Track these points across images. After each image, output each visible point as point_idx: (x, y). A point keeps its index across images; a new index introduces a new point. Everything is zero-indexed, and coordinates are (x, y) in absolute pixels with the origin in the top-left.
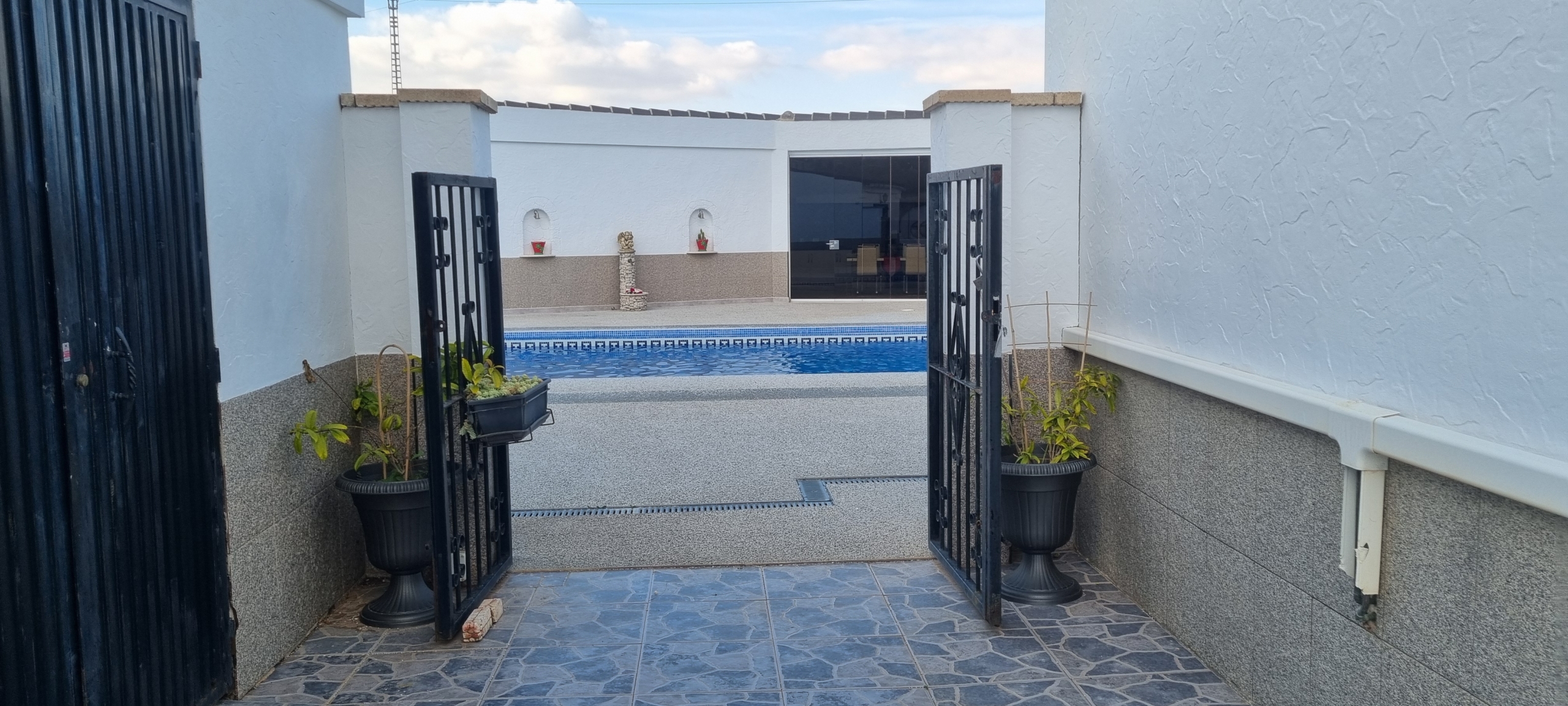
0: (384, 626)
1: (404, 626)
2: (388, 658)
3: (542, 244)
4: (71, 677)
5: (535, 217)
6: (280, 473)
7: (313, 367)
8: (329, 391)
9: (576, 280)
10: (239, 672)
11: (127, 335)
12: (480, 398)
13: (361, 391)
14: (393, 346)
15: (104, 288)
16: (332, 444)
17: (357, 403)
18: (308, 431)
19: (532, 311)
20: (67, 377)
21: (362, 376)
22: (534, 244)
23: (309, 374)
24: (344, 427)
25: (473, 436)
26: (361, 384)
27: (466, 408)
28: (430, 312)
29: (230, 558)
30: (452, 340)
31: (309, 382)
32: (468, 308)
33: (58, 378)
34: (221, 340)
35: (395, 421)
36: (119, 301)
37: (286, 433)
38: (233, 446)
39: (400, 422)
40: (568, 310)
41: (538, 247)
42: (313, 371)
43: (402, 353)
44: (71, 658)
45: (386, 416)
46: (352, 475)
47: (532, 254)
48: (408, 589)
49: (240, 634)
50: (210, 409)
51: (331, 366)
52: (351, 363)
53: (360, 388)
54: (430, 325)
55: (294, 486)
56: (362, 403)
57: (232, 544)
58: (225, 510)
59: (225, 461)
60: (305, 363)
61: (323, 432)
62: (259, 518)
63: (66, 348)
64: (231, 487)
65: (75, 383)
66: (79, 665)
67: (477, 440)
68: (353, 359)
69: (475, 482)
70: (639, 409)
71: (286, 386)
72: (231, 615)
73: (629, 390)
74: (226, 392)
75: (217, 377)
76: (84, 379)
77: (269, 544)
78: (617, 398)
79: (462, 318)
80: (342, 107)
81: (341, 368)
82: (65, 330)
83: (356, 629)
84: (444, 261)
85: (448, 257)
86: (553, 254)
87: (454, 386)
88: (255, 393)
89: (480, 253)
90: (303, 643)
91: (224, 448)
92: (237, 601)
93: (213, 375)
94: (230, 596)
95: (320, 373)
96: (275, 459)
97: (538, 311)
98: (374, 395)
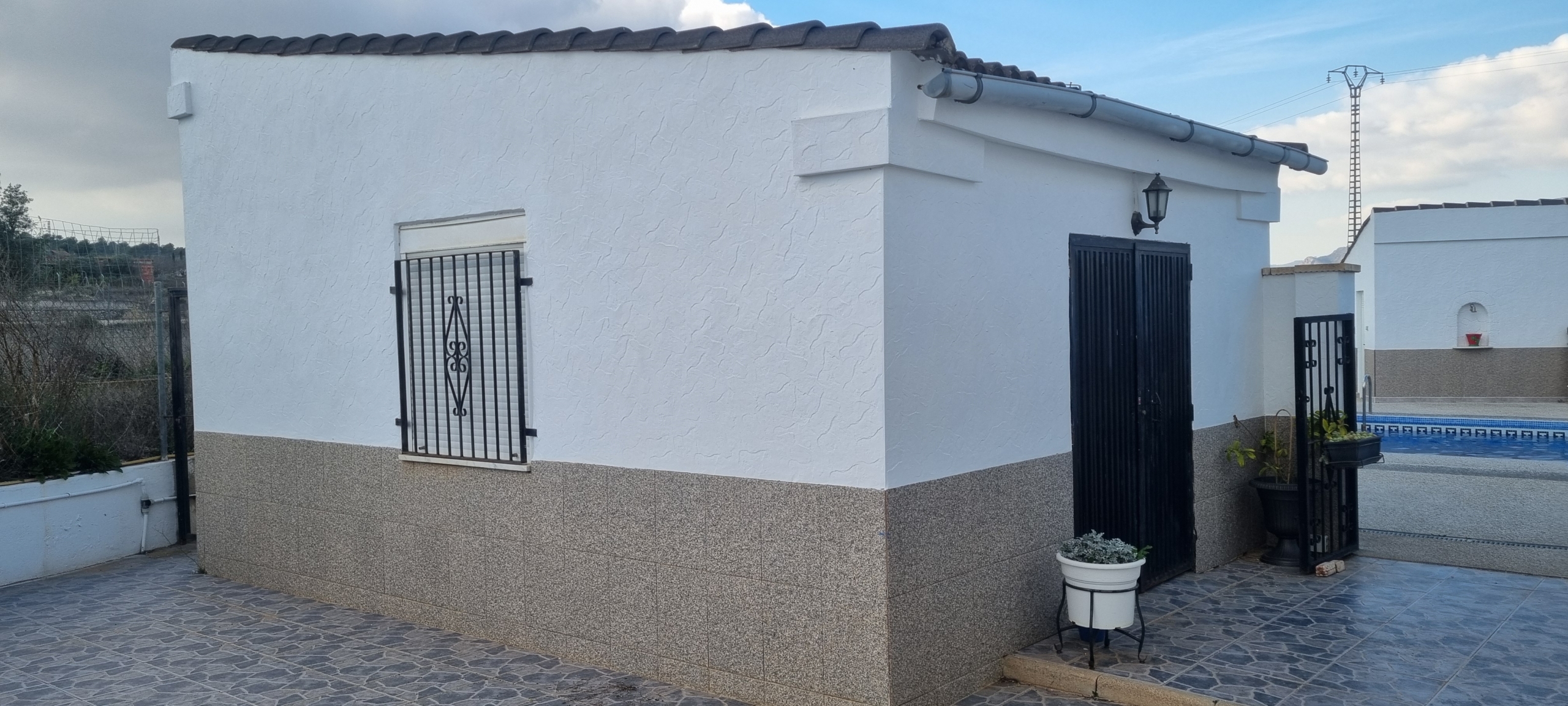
0: (1273, 564)
1: (1284, 566)
2: (1272, 574)
3: (1478, 337)
4: (1136, 528)
5: (1471, 310)
6: (1220, 471)
7: (1239, 419)
8: (1248, 433)
9: (1516, 371)
10: (1197, 561)
11: (1159, 395)
12: (1331, 441)
13: (1268, 437)
14: (1284, 410)
15: (1152, 376)
16: (1247, 460)
17: (1263, 442)
18: (1235, 451)
19: (1465, 400)
20: (1139, 410)
21: (1267, 428)
22: (1469, 337)
23: (1237, 423)
24: (1253, 450)
25: (1327, 463)
26: (1267, 432)
27: (1325, 447)
28: (1302, 392)
29: (1195, 505)
30: (1316, 408)
31: (1237, 427)
32: (1329, 390)
33: (1136, 411)
34: (1195, 401)
35: (1284, 452)
36: (1157, 382)
37: (1224, 451)
38: (1198, 452)
39: (1286, 453)
40: (1505, 400)
41: (1474, 339)
42: (1239, 421)
43: (1289, 415)
44: (1136, 521)
45: (1278, 450)
46: (1259, 479)
47: (1466, 345)
48: (1288, 546)
49: (1198, 543)
50: (1188, 433)
51: (1249, 420)
52: (1262, 419)
53: (1267, 435)
54: (1301, 399)
55: (1227, 480)
56: (1266, 443)
57: (1196, 499)
58: (1193, 482)
59: (1194, 458)
60: (1235, 416)
61: (1244, 453)
62: (1208, 490)
63: (1139, 399)
64: (1197, 471)
65: (1142, 414)
66: (1138, 526)
67: (1329, 465)
68: (1263, 418)
69: (1331, 491)
70: (1519, 484)
71: (1224, 427)
72: (1194, 533)
73: (1523, 469)
74: (1195, 426)
75: (1192, 419)
76: (1144, 412)
77: (1213, 505)
78: (1506, 475)
79: (1324, 396)
80: (1263, 275)
81: (1255, 422)
82: (1140, 393)
83: (1258, 563)
84: (1312, 364)
85: (1315, 362)
86: (1490, 346)
87: (1316, 434)
88: (1209, 428)
89: (1340, 359)
90: (1229, 563)
91: (1194, 452)
92: (1197, 527)
93: (1189, 416)
94: (1194, 523)
95: (1243, 423)
96: (1217, 463)
97: (1471, 400)
98: (1273, 439)
